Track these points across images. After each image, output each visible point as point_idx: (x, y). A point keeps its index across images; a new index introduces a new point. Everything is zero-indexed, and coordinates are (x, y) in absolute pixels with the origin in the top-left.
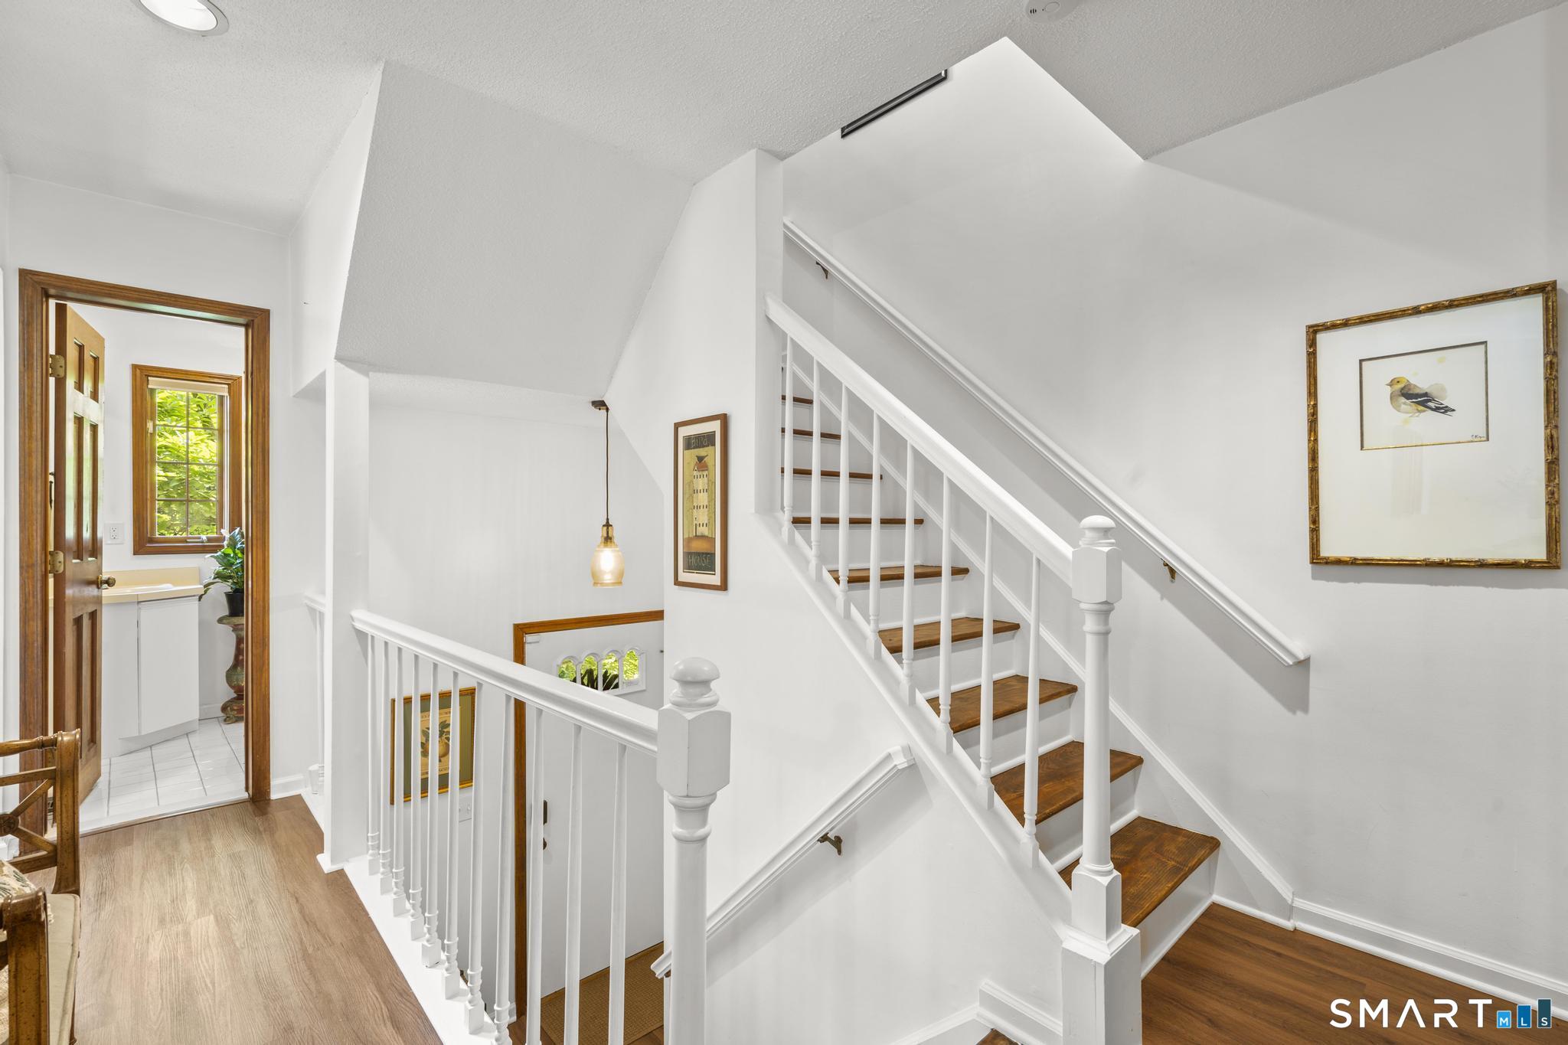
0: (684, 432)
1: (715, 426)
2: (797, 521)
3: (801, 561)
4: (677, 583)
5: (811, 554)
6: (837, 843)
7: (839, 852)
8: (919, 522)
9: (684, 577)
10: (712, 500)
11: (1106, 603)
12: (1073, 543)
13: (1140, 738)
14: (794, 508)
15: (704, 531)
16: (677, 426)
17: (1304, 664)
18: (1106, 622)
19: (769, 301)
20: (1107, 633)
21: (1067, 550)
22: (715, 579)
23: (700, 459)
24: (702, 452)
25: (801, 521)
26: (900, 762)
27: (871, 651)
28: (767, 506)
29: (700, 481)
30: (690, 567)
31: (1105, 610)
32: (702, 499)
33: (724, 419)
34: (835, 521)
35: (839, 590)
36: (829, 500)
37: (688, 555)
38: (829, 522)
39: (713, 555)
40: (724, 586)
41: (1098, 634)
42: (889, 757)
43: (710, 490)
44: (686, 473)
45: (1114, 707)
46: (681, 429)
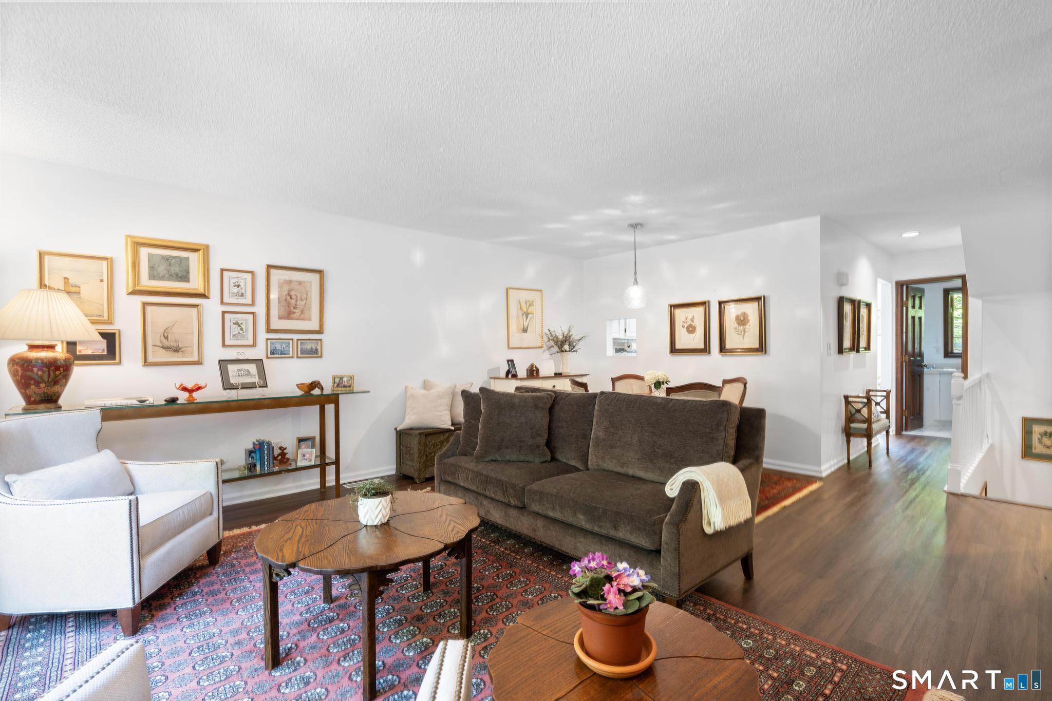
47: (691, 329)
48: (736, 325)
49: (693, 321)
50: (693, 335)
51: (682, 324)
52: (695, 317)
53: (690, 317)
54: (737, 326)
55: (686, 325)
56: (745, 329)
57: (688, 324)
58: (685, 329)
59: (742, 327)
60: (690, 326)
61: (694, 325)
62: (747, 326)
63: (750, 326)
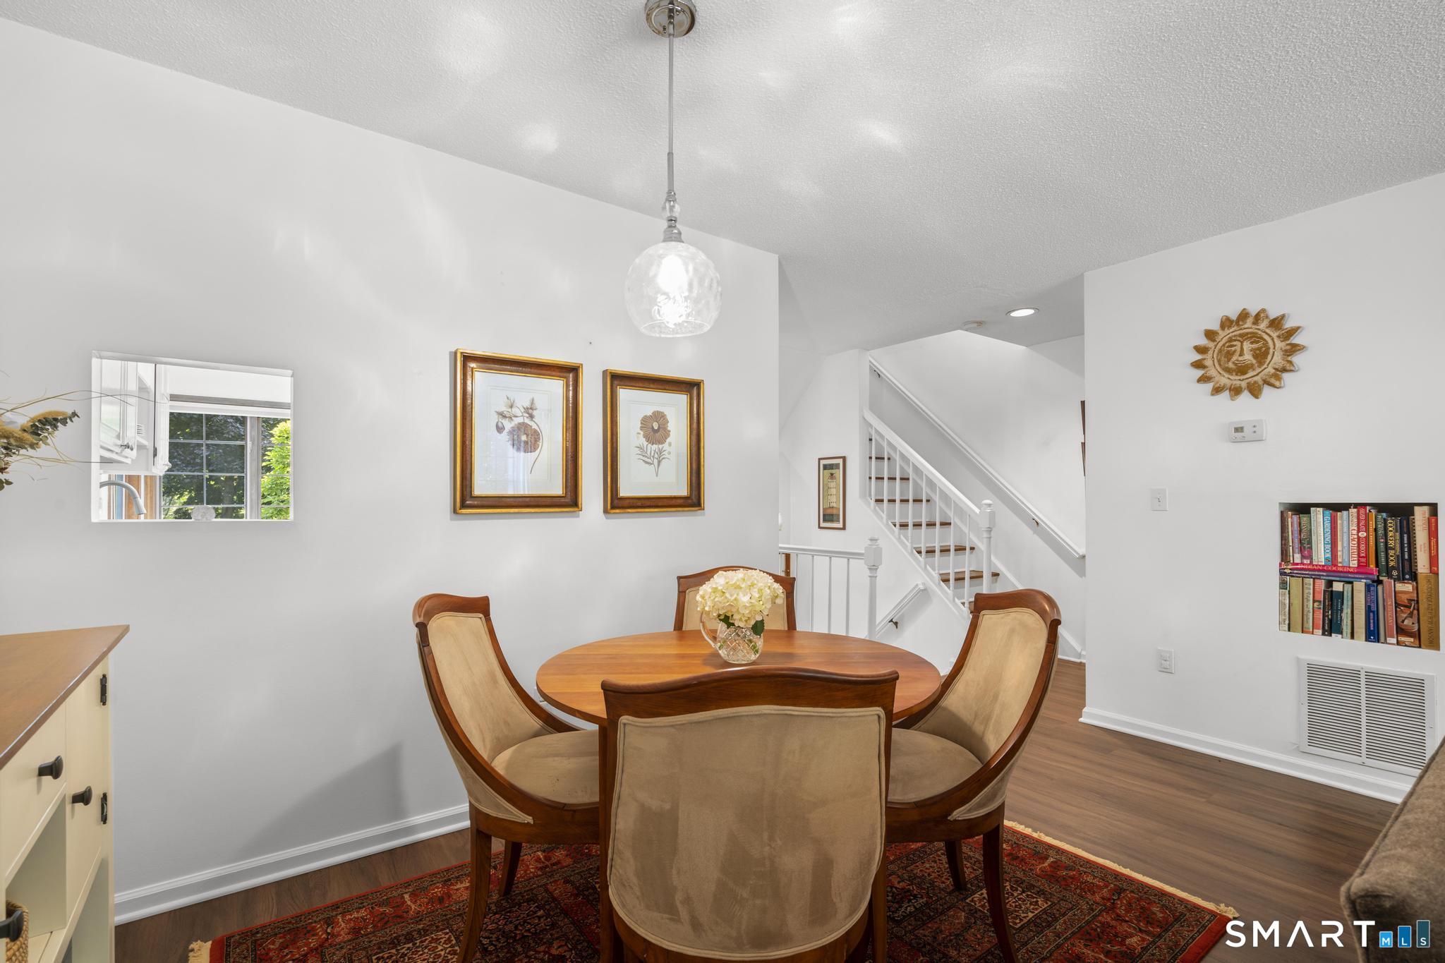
0: (823, 462)
1: (840, 461)
2: (877, 501)
3: (881, 518)
4: (820, 527)
5: (884, 516)
6: (896, 624)
7: (897, 627)
8: (928, 501)
9: (823, 525)
10: (838, 492)
11: (989, 528)
12: (980, 508)
13: (1001, 568)
14: (876, 495)
15: (835, 505)
16: (820, 459)
17: (1084, 557)
18: (990, 534)
19: (865, 411)
20: (990, 538)
21: (977, 511)
22: (841, 525)
23: (832, 474)
24: (833, 471)
25: (879, 501)
26: (921, 587)
27: (910, 551)
28: (865, 494)
29: (832, 484)
30: (825, 520)
31: (990, 530)
32: (833, 491)
33: (844, 458)
34: (894, 501)
35: (897, 529)
36: (892, 491)
37: (824, 515)
38: (892, 501)
39: (839, 515)
40: (844, 528)
41: (987, 538)
42: (917, 585)
43: (837, 488)
44: (826, 480)
45: (993, 558)
46: (821, 461)
47: (527, 439)
48: (643, 441)
49: (531, 417)
50: (532, 456)
51: (495, 419)
52: (538, 404)
53: (523, 401)
54: (646, 443)
55: (508, 425)
56: (661, 451)
57: (517, 421)
58: (504, 436)
59: (655, 447)
60: (522, 427)
61: (534, 426)
62: (665, 446)
63: (670, 444)
